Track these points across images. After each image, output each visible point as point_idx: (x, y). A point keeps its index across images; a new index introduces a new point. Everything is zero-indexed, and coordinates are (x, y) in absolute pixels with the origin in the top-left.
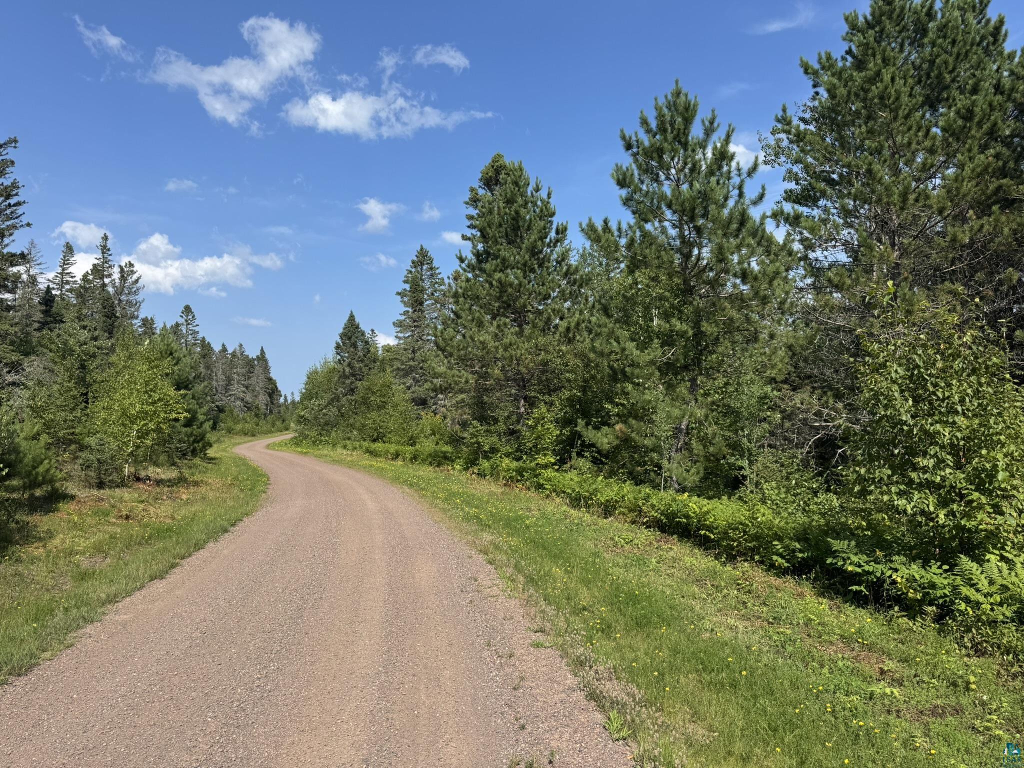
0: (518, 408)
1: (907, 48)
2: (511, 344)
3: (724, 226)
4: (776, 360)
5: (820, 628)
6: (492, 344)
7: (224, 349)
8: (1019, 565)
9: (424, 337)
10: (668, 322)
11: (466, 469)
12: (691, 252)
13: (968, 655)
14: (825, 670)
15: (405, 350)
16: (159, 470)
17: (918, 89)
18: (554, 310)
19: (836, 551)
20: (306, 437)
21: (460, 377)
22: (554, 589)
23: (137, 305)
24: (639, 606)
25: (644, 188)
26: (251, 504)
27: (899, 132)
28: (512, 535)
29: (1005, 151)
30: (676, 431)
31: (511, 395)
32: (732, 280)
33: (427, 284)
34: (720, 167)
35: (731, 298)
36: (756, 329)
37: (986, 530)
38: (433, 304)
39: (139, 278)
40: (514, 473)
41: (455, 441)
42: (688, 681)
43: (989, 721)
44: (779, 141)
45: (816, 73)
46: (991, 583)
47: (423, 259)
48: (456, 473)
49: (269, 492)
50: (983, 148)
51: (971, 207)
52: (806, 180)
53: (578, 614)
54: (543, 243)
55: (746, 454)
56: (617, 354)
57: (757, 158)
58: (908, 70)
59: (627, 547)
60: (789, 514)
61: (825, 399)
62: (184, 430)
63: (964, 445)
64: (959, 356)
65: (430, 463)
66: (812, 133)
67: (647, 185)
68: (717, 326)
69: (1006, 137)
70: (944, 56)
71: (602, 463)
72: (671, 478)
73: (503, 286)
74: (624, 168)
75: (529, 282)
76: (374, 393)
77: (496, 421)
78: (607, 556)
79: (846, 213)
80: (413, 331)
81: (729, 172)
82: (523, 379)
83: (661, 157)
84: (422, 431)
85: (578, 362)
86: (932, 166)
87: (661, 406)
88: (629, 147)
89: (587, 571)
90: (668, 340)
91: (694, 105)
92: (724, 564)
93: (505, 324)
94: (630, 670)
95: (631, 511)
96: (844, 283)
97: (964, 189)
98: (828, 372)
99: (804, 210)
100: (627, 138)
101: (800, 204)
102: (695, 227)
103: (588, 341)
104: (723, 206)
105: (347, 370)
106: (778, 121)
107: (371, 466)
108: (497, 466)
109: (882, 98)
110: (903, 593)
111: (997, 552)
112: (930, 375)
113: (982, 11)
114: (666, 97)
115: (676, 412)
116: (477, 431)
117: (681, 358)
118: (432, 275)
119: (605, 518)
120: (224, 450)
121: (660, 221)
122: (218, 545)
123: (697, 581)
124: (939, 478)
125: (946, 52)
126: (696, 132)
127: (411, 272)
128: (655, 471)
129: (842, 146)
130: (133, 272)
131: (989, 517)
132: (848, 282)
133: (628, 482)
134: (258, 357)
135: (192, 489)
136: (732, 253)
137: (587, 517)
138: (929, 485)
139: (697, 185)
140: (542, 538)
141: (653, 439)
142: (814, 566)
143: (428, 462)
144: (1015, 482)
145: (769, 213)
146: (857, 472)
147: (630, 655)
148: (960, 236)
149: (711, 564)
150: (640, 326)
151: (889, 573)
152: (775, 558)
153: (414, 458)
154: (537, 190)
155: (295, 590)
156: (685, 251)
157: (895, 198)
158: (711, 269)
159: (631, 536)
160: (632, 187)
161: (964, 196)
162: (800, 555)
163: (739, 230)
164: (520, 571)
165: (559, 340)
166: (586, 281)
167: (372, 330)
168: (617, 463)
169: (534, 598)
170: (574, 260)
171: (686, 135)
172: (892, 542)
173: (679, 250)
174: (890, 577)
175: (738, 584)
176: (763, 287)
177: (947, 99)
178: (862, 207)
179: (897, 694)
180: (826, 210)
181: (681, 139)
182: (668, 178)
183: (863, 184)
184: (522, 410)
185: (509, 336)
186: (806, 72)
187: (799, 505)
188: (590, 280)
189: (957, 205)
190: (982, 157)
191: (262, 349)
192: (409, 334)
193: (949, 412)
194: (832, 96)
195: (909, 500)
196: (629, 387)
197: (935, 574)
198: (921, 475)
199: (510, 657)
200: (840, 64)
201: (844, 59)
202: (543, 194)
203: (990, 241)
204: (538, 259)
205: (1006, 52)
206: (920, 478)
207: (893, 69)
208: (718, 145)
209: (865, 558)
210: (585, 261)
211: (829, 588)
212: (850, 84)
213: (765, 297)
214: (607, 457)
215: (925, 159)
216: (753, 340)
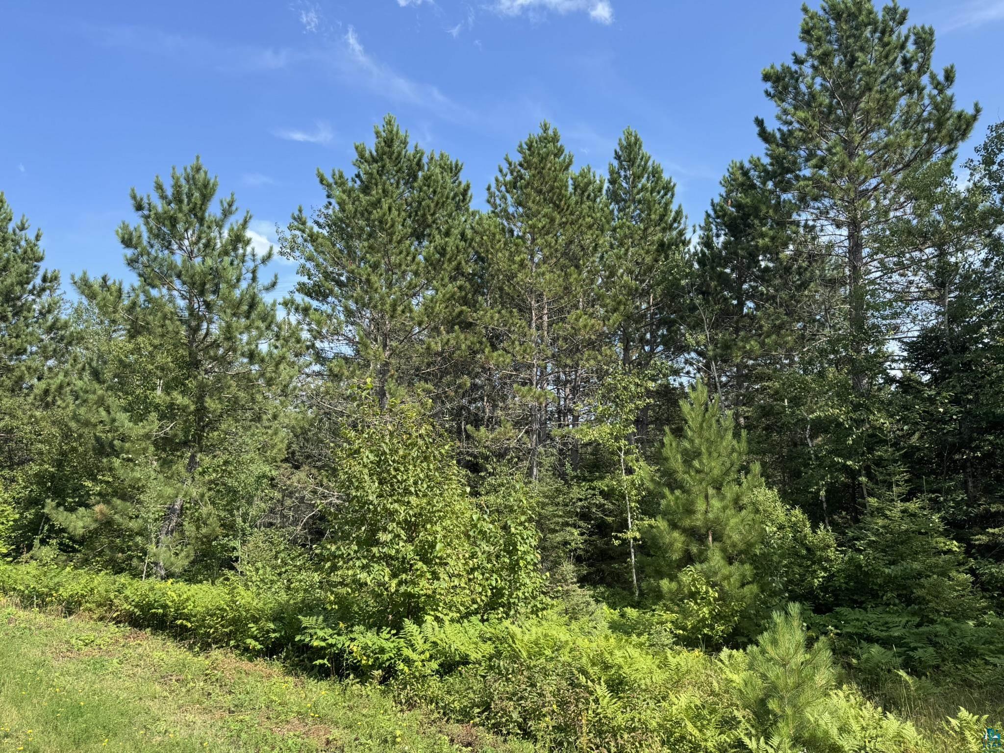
1: (402, 187)
3: (234, 305)
4: (277, 440)
5: (280, 709)
8: (447, 623)
10: (169, 394)
12: (199, 326)
13: (402, 711)
17: (409, 222)
18: (29, 368)
19: (306, 628)
24: (81, 720)
25: (153, 252)
27: (393, 253)
29: (467, 284)
30: (168, 512)
32: (241, 359)
34: (235, 249)
35: (238, 376)
36: (260, 409)
37: (426, 595)
44: (294, 237)
45: (329, 186)
46: (426, 641)
50: (453, 279)
51: (442, 324)
52: (317, 276)
54: (24, 290)
55: (240, 534)
56: (105, 425)
57: (271, 248)
58: (402, 204)
59: (85, 649)
60: (273, 594)
61: (320, 478)
63: (415, 521)
64: (416, 445)
66: (324, 237)
67: (156, 251)
68: (221, 403)
69: (470, 274)
70: (427, 201)
71: (74, 551)
72: (156, 563)
74: (132, 228)
78: (55, 664)
79: (349, 313)
81: (244, 255)
83: (173, 226)
85: (55, 430)
86: (417, 286)
87: (153, 484)
88: (139, 208)
89: (23, 686)
90: (168, 413)
91: (214, 185)
92: (196, 655)
95: (100, 605)
96: (342, 374)
97: (437, 309)
98: (327, 453)
99: (315, 304)
100: (138, 198)
101: (311, 297)
102: (205, 301)
103: (71, 407)
104: (234, 286)
106: (295, 219)
109: (381, 222)
110: (358, 661)
111: (432, 613)
112: (394, 461)
113: (457, 174)
114: (185, 169)
115: (169, 491)
117: (180, 433)
119: (65, 617)
121: (169, 289)
123: (162, 677)
124: (394, 551)
125: (430, 198)
126: (213, 210)
128: (139, 558)
129: (349, 254)
131: (429, 583)
132: (347, 373)
133: (102, 573)
136: (241, 333)
137: (40, 619)
138: (387, 559)
139: (209, 261)
141: (139, 521)
142: (287, 645)
144: (448, 552)
145: (281, 300)
146: (329, 549)
148: (433, 345)
149: (181, 656)
151: (348, 644)
152: (249, 641)
154: (22, 228)
156: (193, 324)
157: (387, 307)
158: (219, 346)
159: (93, 635)
160: (139, 249)
161: (437, 314)
162: (273, 635)
163: (249, 312)
165: (33, 404)
166: (77, 339)
168: (93, 550)
170: (64, 314)
171: (203, 211)
172: (356, 613)
173: (186, 322)
174: (349, 646)
175: (207, 675)
176: (269, 369)
177: (429, 235)
178: (363, 310)
180: (333, 308)
181: (197, 213)
182: (180, 248)
183: (364, 291)
186: (322, 182)
187: (283, 583)
188: (84, 338)
189: (433, 320)
190: (450, 285)
193: (405, 493)
194: (343, 210)
195: (370, 573)
196: (117, 462)
197: (384, 639)
198: (381, 549)
200: (350, 184)
201: (353, 180)
202: (31, 235)
203: (454, 352)
204: (14, 306)
205: (471, 210)
206: (380, 552)
207: (390, 201)
208: (235, 228)
209: (330, 631)
210: (79, 317)
211: (297, 665)
212: (357, 203)
213: (271, 379)
214: (81, 543)
215: (412, 279)
216: (258, 418)
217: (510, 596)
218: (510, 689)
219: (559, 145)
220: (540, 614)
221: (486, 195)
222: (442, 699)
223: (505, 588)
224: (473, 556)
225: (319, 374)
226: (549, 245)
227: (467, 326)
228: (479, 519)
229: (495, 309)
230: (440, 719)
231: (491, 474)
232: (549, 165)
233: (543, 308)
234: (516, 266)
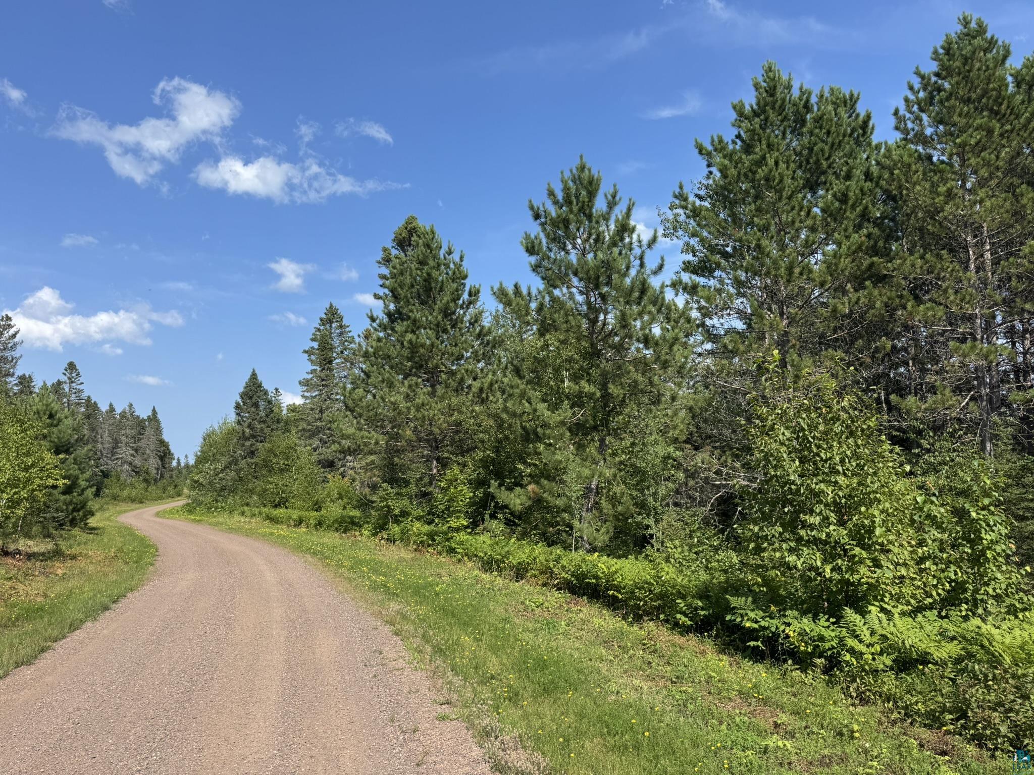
0: (431, 470)
1: (789, 136)
2: (423, 405)
3: (626, 294)
4: (678, 421)
5: (720, 685)
6: (403, 405)
7: (112, 409)
8: (896, 616)
9: (333, 397)
10: (578, 384)
11: (375, 535)
12: (597, 317)
13: (853, 705)
14: (724, 727)
15: (312, 409)
16: (31, 543)
17: (799, 172)
18: (467, 371)
19: (734, 608)
20: (200, 504)
21: (369, 438)
22: (462, 658)
23: (14, 361)
24: (546, 672)
25: (552, 255)
26: (136, 578)
27: (783, 211)
28: (421, 604)
29: (876, 231)
30: (586, 491)
31: (423, 457)
32: (636, 344)
33: (336, 342)
34: (622, 239)
35: (635, 362)
36: (658, 391)
37: (867, 583)
38: (342, 363)
39: (17, 332)
40: (425, 537)
41: (364, 504)
42: (592, 746)
43: (871, 767)
44: (677, 215)
45: (709, 154)
46: (873, 633)
47: (332, 316)
48: (364, 539)
49: (157, 564)
50: (858, 227)
51: (849, 281)
52: (702, 252)
53: (485, 683)
54: (456, 305)
55: (653, 513)
56: (528, 415)
57: (656, 231)
58: (790, 155)
59: (537, 611)
60: (693, 572)
61: (724, 458)
62: (63, 497)
63: (846, 503)
64: (838, 419)
65: (336, 529)
66: (707, 209)
67: (555, 253)
68: (622, 388)
69: (878, 218)
70: (821, 145)
71: (516, 525)
72: (582, 538)
73: (414, 348)
74: (533, 236)
75: (442, 342)
76: (276, 455)
77: (407, 483)
78: (517, 621)
79: (738, 283)
80: (321, 390)
81: (631, 243)
82: (436, 440)
83: (567, 227)
84: (328, 495)
85: (491, 422)
86: (814, 243)
87: (571, 466)
88: (537, 217)
89: (497, 637)
90: (578, 401)
91: (597, 180)
92: (631, 624)
93: (417, 384)
94: (537, 739)
95: (542, 573)
96: (738, 350)
97: (842, 265)
98: (727, 432)
99: (701, 280)
100: (535, 208)
101: (697, 274)
102: (600, 294)
103: (501, 401)
104: (625, 275)
105: (247, 431)
106: (676, 197)
107: (271, 534)
108: (408, 530)
109: (767, 180)
110: (796, 647)
111: (877, 604)
113: (853, 107)
114: (571, 171)
115: (586, 472)
116: (387, 494)
117: (590, 418)
118: (341, 334)
119: (517, 581)
120: (108, 519)
121: (568, 288)
122: (97, 624)
123: (605, 642)
124: (824, 535)
125: (823, 141)
126: (600, 205)
127: (319, 330)
128: (567, 532)
129: (734, 221)
130: (10, 326)
131: (870, 570)
132: (742, 348)
133: (540, 544)
134: (149, 417)
135: (69, 563)
136: (635, 320)
137: (499, 581)
138: (816, 541)
139: (600, 255)
140: (452, 606)
141: (565, 499)
142: (715, 623)
143: (333, 528)
144: (891, 538)
145: (668, 282)
146: (751, 530)
147: (537, 723)
148: (840, 307)
149: (618, 625)
150: (551, 388)
151: (782, 628)
152: (678, 616)
153: (319, 524)
154: (450, 253)
155: (184, 671)
156: (592, 316)
157: (782, 271)
158: (616, 334)
159: (541, 599)
160: (541, 255)
161: (842, 271)
162: (702, 613)
163: (640, 298)
164: (427, 642)
165: (472, 401)
166: (498, 342)
167: (277, 389)
168: (530, 524)
169: (441, 669)
170: (487, 321)
171: (591, 208)
172: (786, 597)
173: (586, 316)
174: (784, 631)
175: (644, 644)
176: (663, 352)
177: (825, 183)
178: (754, 279)
179: (789, 746)
180: (721, 281)
181: (586, 210)
182: (574, 247)
183: (754, 258)
184: (435, 471)
185: (422, 396)
186: (701, 153)
187: (701, 563)
188: (503, 341)
189: (837, 279)
190: (856, 235)
191: (154, 410)
192: (317, 393)
193: (831, 472)
194: (724, 176)
195: (799, 556)
196: (541, 448)
197: (822, 627)
198: (809, 532)
199: (414, 732)
200: (731, 147)
201: (734, 142)
202: (456, 257)
203: (866, 312)
204: (451, 320)
205: (874, 143)
206: (808, 535)
207: (777, 154)
208: (620, 218)
209: (761, 613)
210: (498, 323)
211: (729, 644)
212: (739, 165)
213: (666, 361)
214: (520, 518)
215: (808, 236)
216: (656, 401)
217: (976, 591)
218: (992, 697)
219: (988, 35)
220: (1020, 615)
221: (893, 121)
222: (901, 699)
223: (968, 582)
224: (921, 543)
225: (711, 353)
226: (987, 164)
227: (881, 279)
228: (925, 502)
229: (917, 255)
230: (903, 720)
231: (928, 451)
232: (977, 65)
233: (983, 244)
234: (942, 198)
